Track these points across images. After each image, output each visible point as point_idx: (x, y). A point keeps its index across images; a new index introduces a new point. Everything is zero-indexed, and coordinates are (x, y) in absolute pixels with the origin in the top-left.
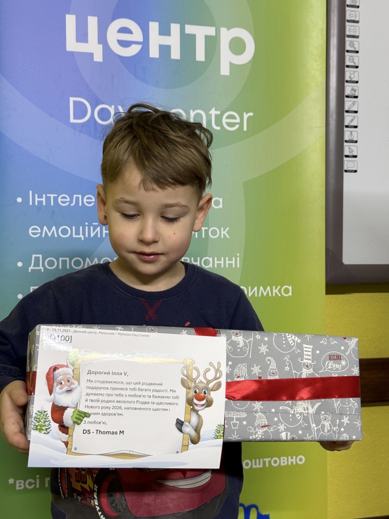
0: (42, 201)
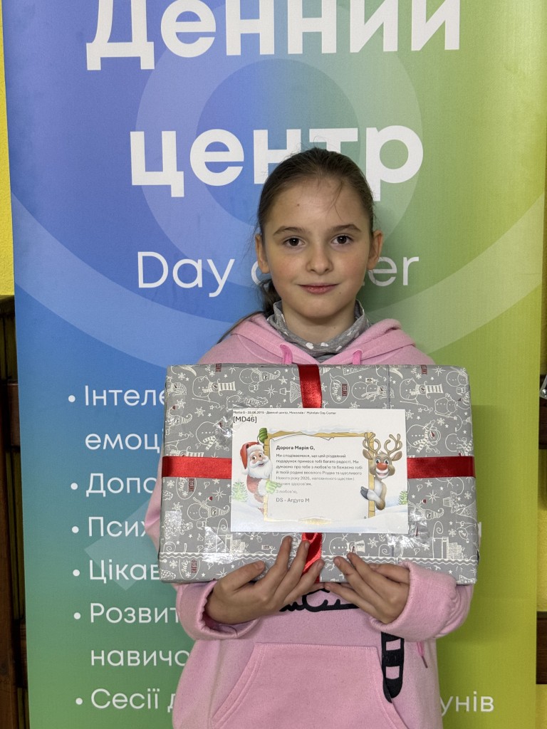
0: (102, 400)
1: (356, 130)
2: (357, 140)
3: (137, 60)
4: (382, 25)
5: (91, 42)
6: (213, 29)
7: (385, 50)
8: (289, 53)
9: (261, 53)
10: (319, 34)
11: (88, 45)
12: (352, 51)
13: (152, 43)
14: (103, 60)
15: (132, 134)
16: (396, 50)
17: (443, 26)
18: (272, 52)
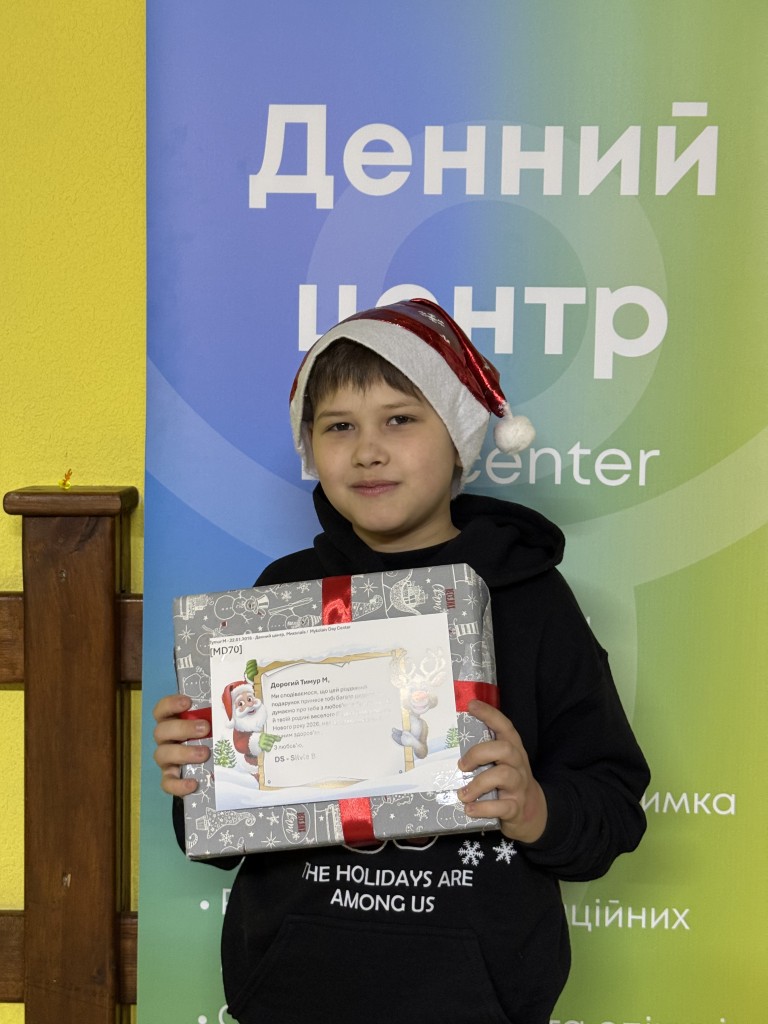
1: (584, 290)
2: (584, 302)
3: (312, 197)
4: (620, 163)
5: (256, 173)
6: (409, 162)
7: (624, 192)
8: (503, 192)
9: (468, 192)
10: (541, 171)
11: (251, 177)
12: (581, 193)
13: (331, 178)
14: (269, 196)
15: (302, 287)
16: (637, 193)
17: (696, 166)
18: (482, 192)
